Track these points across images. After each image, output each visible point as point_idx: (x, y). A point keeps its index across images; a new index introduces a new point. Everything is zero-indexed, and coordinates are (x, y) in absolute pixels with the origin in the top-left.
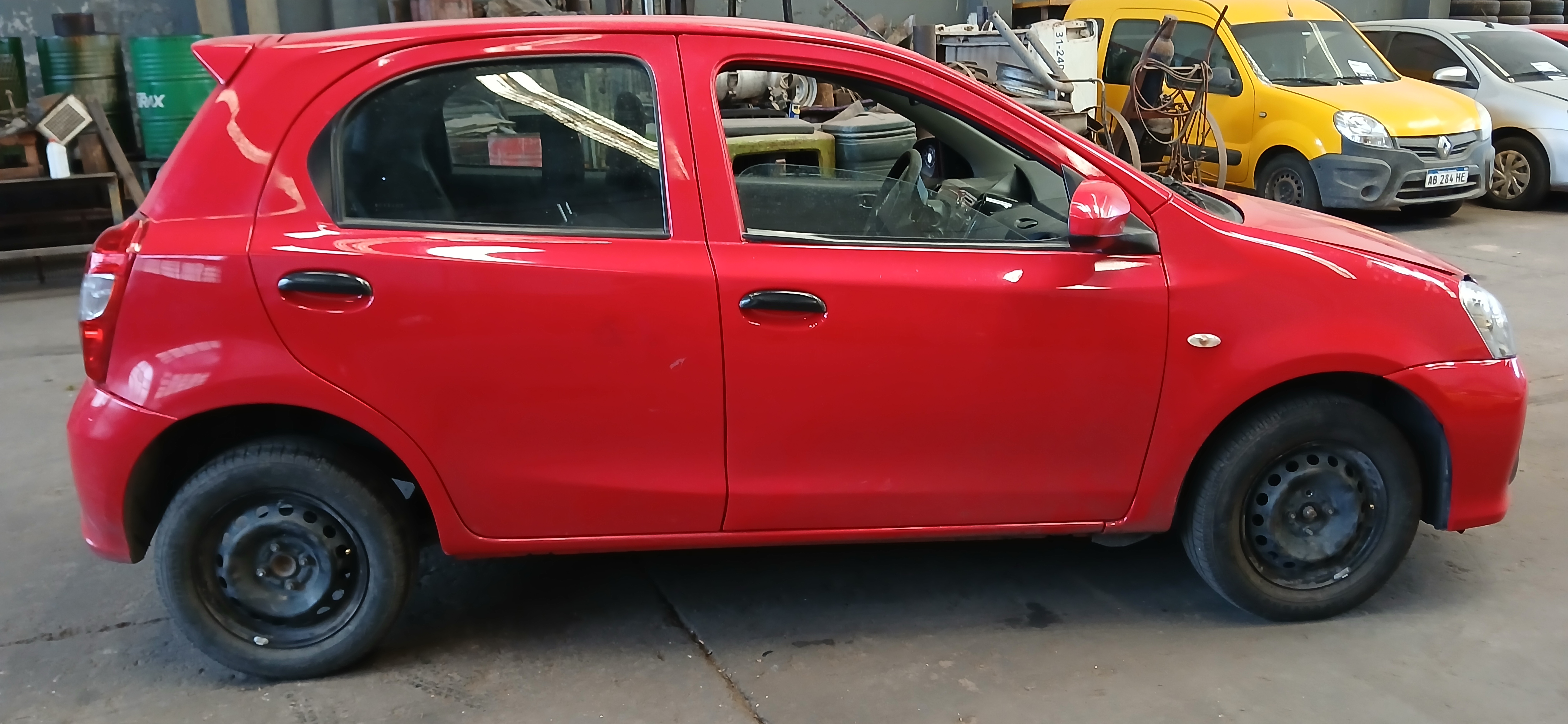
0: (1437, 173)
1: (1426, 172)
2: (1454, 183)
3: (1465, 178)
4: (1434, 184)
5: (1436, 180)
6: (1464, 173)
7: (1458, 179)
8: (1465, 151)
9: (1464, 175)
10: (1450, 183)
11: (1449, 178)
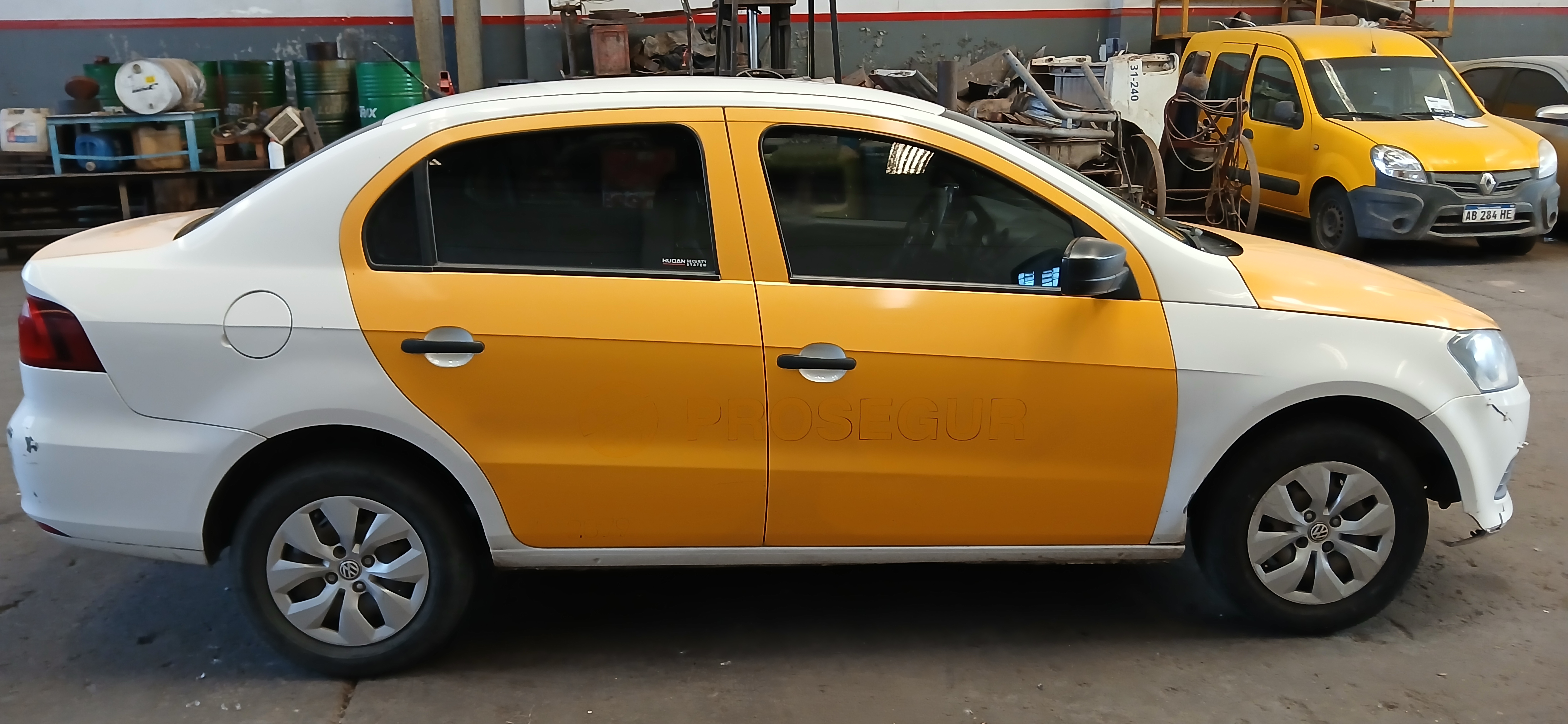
0: (1477, 209)
1: (1463, 207)
2: (1498, 219)
3: (1512, 215)
4: (1473, 219)
5: (1475, 215)
6: (1511, 210)
7: (1503, 216)
8: (1516, 188)
9: (1509, 212)
10: (1492, 219)
11: (1492, 215)
